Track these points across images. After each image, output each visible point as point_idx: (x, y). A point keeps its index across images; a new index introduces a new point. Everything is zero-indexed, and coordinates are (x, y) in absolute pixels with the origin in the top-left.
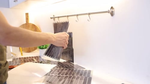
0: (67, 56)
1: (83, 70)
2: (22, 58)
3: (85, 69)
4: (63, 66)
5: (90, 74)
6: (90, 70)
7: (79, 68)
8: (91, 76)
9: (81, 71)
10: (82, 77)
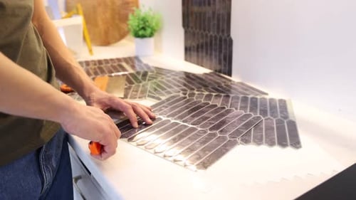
0: (211, 60)
1: (264, 99)
2: (92, 61)
3: (266, 94)
4: (206, 87)
5: (287, 112)
6: (283, 98)
7: (253, 93)
8: (291, 118)
9: (259, 101)
10: (269, 121)
